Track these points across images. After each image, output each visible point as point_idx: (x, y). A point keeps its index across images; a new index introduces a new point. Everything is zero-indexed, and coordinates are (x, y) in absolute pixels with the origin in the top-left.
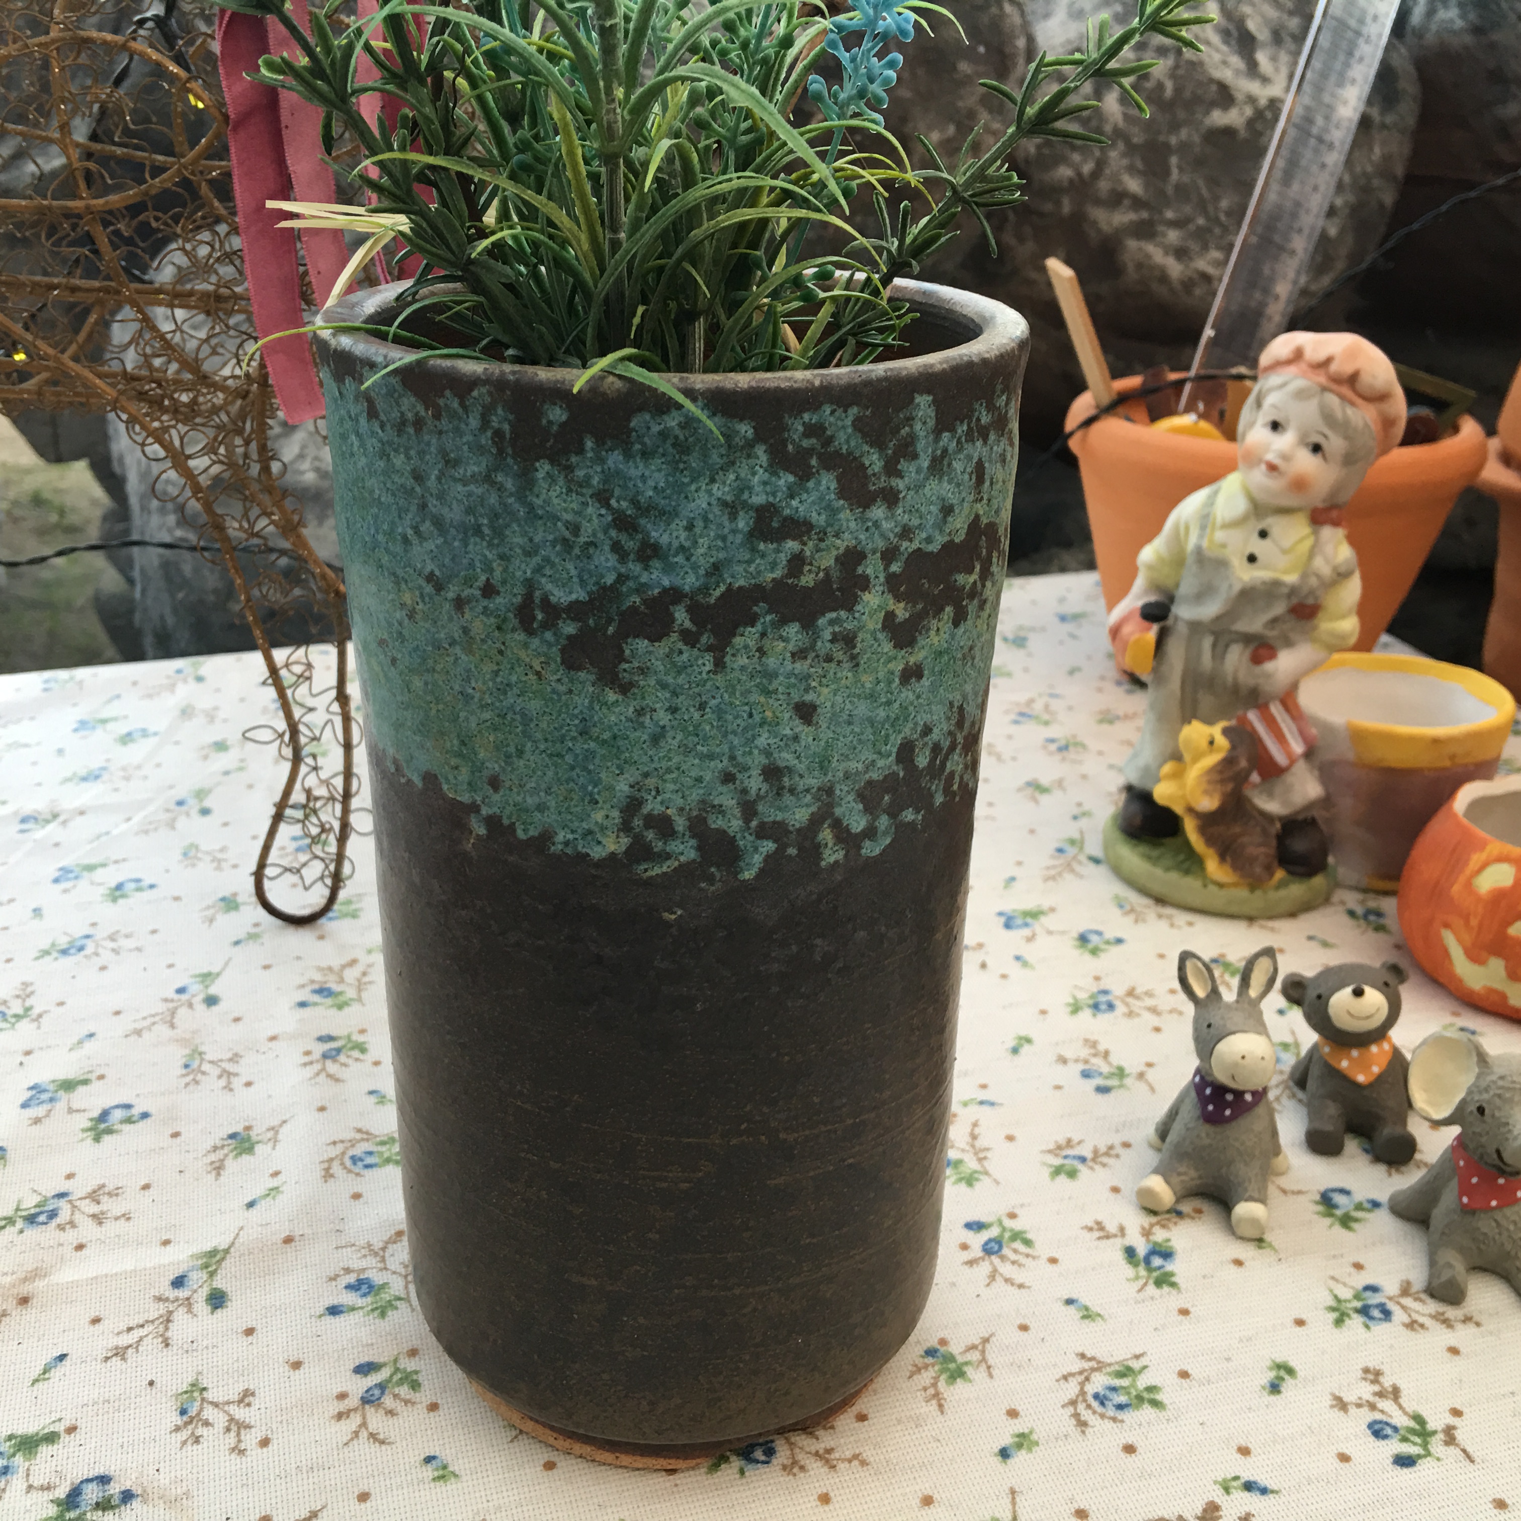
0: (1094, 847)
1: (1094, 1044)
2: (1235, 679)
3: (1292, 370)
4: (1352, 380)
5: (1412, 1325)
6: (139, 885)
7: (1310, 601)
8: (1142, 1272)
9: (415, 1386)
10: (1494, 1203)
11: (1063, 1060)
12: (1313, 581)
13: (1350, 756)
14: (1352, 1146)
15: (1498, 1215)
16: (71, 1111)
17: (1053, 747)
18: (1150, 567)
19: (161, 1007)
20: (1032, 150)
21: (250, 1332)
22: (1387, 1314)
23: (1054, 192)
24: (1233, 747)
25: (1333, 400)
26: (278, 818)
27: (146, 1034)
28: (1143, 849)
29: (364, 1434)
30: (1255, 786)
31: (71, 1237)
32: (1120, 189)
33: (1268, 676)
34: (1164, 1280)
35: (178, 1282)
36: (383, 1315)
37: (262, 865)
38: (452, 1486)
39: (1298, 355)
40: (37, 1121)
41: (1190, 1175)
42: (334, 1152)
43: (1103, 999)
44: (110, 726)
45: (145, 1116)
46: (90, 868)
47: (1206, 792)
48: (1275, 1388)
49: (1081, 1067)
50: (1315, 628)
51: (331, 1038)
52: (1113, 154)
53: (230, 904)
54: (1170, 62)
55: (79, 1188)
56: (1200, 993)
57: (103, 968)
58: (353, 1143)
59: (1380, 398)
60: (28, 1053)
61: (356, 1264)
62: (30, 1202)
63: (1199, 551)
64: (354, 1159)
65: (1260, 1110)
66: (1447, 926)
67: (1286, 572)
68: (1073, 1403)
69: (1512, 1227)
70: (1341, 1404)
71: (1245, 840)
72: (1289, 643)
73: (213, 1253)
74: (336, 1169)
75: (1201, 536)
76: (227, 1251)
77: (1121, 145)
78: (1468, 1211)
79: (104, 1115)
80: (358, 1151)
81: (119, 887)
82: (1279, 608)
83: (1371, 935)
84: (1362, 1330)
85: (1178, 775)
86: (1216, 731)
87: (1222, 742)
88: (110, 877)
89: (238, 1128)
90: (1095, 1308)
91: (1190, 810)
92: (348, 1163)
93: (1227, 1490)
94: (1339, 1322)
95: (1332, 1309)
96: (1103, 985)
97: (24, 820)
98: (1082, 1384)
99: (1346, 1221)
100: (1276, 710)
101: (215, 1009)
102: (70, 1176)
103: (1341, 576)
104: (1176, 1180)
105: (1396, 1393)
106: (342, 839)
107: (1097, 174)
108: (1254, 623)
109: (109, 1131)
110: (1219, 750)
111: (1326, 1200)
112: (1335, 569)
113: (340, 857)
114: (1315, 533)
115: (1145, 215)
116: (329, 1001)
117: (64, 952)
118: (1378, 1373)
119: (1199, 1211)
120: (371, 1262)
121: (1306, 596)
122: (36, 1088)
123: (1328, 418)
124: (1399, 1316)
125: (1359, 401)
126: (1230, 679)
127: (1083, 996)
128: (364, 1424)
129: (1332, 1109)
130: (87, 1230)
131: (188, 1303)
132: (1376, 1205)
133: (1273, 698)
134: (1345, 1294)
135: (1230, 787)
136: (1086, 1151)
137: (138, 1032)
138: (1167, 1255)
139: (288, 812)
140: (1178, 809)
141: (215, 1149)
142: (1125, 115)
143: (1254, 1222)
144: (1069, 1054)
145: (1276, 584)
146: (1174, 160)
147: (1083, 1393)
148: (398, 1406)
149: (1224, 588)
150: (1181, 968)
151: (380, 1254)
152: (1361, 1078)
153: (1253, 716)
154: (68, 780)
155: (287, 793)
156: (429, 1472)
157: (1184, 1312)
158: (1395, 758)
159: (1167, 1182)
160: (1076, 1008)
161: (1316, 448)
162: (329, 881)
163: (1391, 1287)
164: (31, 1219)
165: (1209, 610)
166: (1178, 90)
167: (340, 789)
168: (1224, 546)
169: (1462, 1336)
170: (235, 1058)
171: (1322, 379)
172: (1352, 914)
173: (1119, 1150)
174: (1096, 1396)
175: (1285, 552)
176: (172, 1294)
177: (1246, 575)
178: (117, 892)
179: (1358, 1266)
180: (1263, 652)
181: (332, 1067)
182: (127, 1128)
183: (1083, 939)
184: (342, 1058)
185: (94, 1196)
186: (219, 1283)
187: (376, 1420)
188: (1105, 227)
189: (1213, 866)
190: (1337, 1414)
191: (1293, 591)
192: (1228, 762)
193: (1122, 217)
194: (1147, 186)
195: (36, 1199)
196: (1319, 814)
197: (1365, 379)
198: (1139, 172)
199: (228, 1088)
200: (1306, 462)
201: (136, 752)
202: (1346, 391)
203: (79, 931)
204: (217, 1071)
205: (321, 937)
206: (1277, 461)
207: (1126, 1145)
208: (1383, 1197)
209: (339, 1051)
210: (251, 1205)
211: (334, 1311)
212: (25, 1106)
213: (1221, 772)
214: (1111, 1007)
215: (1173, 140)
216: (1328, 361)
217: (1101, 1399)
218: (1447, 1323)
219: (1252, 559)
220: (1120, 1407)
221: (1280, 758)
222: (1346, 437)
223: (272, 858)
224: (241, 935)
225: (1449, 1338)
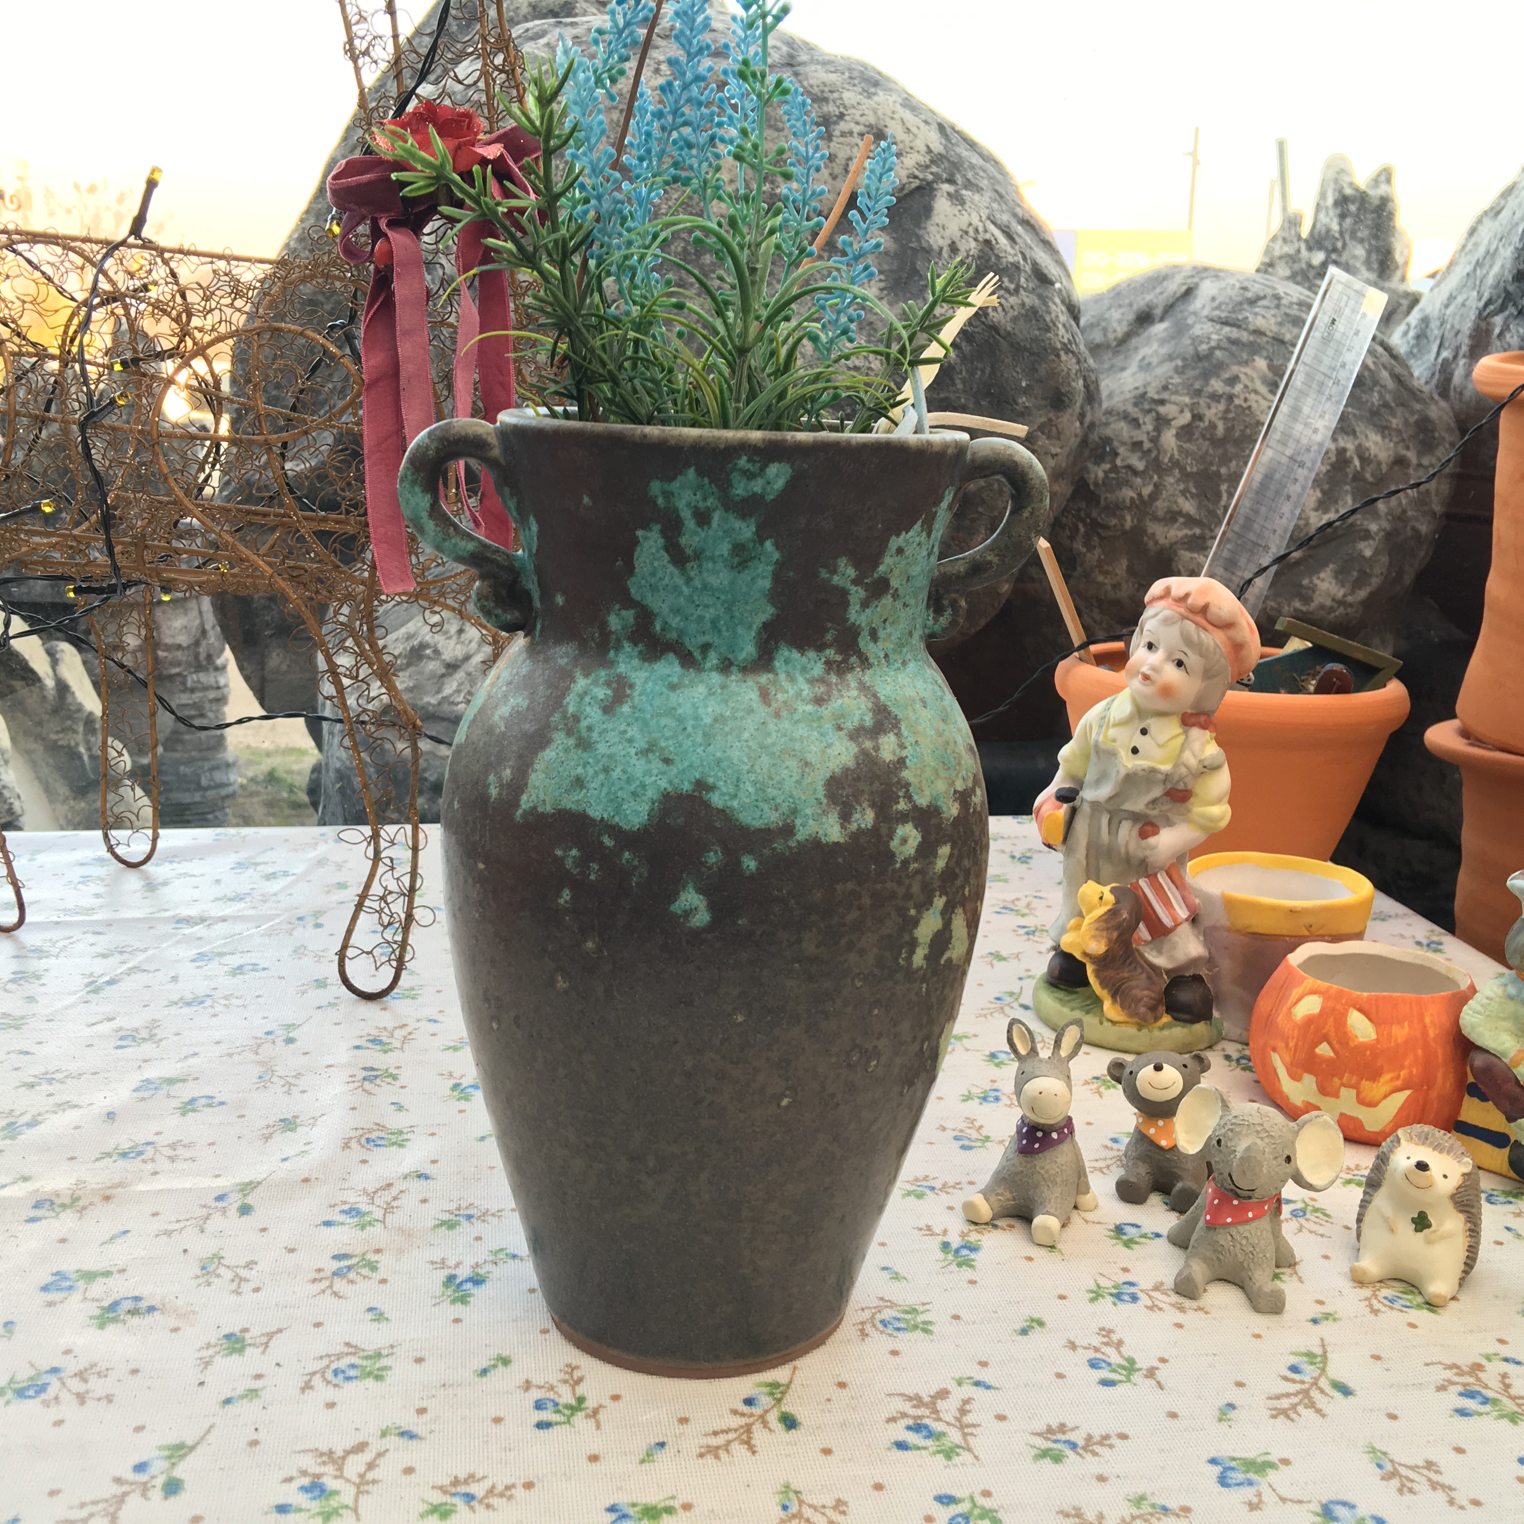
0: (1027, 999)
1: (973, 1121)
2: (1127, 852)
3: (1163, 603)
4: (1204, 610)
5: (1151, 1308)
6: (255, 967)
7: (1181, 786)
8: (950, 1257)
9: (373, 1267)
10: (1229, 1220)
11: (944, 1129)
12: (1183, 770)
13: (1224, 921)
14: (1155, 1200)
15: (1233, 1230)
16: (168, 1096)
17: (1023, 931)
18: (1066, 760)
19: (252, 1042)
20: (1101, 474)
21: (264, 1230)
22: (1134, 1298)
23: (1116, 508)
24: (1117, 902)
25: (1190, 626)
26: (359, 906)
27: (236, 1057)
28: (1061, 995)
29: (329, 1292)
30: (1147, 943)
31: (150, 1166)
32: (1175, 507)
33: (1153, 848)
34: (967, 1263)
35: (220, 1198)
36: (363, 1227)
37: (345, 946)
38: (383, 1325)
39: (1167, 593)
40: (143, 1099)
41: (1005, 1197)
42: (353, 1134)
43: (994, 1094)
44: (259, 868)
45: (222, 1103)
46: (221, 955)
47: (1094, 937)
48: (1024, 1332)
49: (956, 1133)
50: (1189, 811)
51: (372, 1069)
52: (1171, 480)
53: (321, 984)
54: (1222, 407)
55: (162, 1140)
56: (1023, 1051)
57: (215, 1015)
58: (370, 1131)
59: (1227, 625)
60: (146, 1061)
61: (352, 1199)
62: (125, 1146)
63: (1096, 746)
64: (368, 1140)
65: (1065, 1147)
66: (1274, 1050)
67: (1162, 763)
68: (862, 1323)
69: (1244, 1242)
70: (1073, 1346)
71: (1132, 983)
72: (1170, 823)
73: (251, 1183)
74: (353, 1144)
75: (1098, 734)
76: (259, 1183)
77: (1177, 472)
78: (1211, 1226)
79: (193, 1100)
80: (373, 1136)
81: (240, 967)
82: (1157, 792)
83: (1238, 1071)
84: (1111, 1305)
85: (1078, 927)
86: (1106, 890)
87: (1109, 898)
88: (236, 961)
89: (289, 1116)
90: (903, 1272)
91: (1085, 954)
92: (363, 1140)
93: (960, 1383)
94: (1092, 1300)
95: (1092, 1292)
96: (995, 1086)
97: (179, 921)
98: (874, 1314)
99: (1129, 1244)
100: (1162, 879)
101: (291, 1046)
102: (157, 1134)
103: (1208, 769)
104: (993, 1198)
105: (1120, 1343)
106: (406, 929)
107: (1154, 496)
108: (1138, 804)
109: (194, 1110)
110: (1106, 904)
111: (1119, 1230)
112: (1200, 761)
113: (404, 944)
114: (1186, 732)
115: (1198, 531)
116: (378, 1047)
117: (189, 1004)
118: (1110, 1331)
119: (1012, 1226)
120: (365, 1199)
121: (1178, 782)
122: (147, 1081)
123: (1187, 640)
124: (1144, 1300)
125: (1210, 627)
126: (1123, 850)
127: (976, 1091)
128: (331, 1286)
129: (1143, 1170)
130: (163, 1164)
131: (224, 1210)
132: (1158, 1235)
133: (1161, 869)
134: (1104, 1282)
135: (1115, 935)
136: (938, 1184)
137: (230, 1055)
138: (974, 1249)
139: (367, 903)
140: (1078, 956)
141: (268, 1126)
142: (1180, 447)
143: (1046, 1229)
144: (946, 1124)
145: (1153, 771)
146: (1224, 487)
147: (873, 1317)
148: (358, 1279)
149: (1114, 775)
150: (1009, 1031)
151: (372, 1196)
152: (1164, 1143)
153: (1143, 883)
154: (217, 899)
155: (368, 886)
156: (370, 1316)
157: (972, 1282)
158: (1262, 925)
159: (987, 1199)
160: (968, 1098)
161: (1180, 664)
162: (394, 964)
163: (1145, 1282)
164: (124, 1155)
165: (1103, 792)
166: (1229, 430)
167: (407, 885)
168: (1114, 741)
169: (1191, 1318)
170: (298, 1076)
171: (1182, 610)
172: (1228, 1057)
173: (965, 1186)
174: (882, 1322)
175: (1160, 746)
176: (214, 1204)
177: (1130, 763)
178: (238, 970)
179: (1125, 1270)
180: (1149, 828)
181: (367, 1085)
182: (206, 1110)
183: (993, 1056)
184: (378, 1081)
185: (173, 1146)
186: (249, 1200)
187: (339, 1285)
188: (1162, 541)
189: (1107, 1004)
190: (1070, 1352)
191: (1167, 777)
192: (1113, 913)
193: (1176, 533)
194: (1199, 508)
195: (132, 1144)
196: (1204, 972)
197: (1213, 609)
198: (1192, 495)
199: (288, 1093)
200: (1172, 674)
201: (275, 886)
202: (1200, 619)
203: (202, 991)
204: (282, 1082)
205: (384, 1009)
206: (1148, 672)
207: (971, 1183)
208: (1164, 1232)
209: (376, 1077)
210: (285, 1160)
211: (327, 1224)
212: (136, 1090)
213: (1106, 921)
214: (997, 1099)
215: (1223, 471)
216: (1187, 596)
217: (884, 1323)
218: (1182, 1309)
219: (1135, 751)
220: (898, 1329)
221: (1167, 921)
222: (1201, 656)
223: (354, 940)
224: (325, 1003)
225: (1179, 1317)
